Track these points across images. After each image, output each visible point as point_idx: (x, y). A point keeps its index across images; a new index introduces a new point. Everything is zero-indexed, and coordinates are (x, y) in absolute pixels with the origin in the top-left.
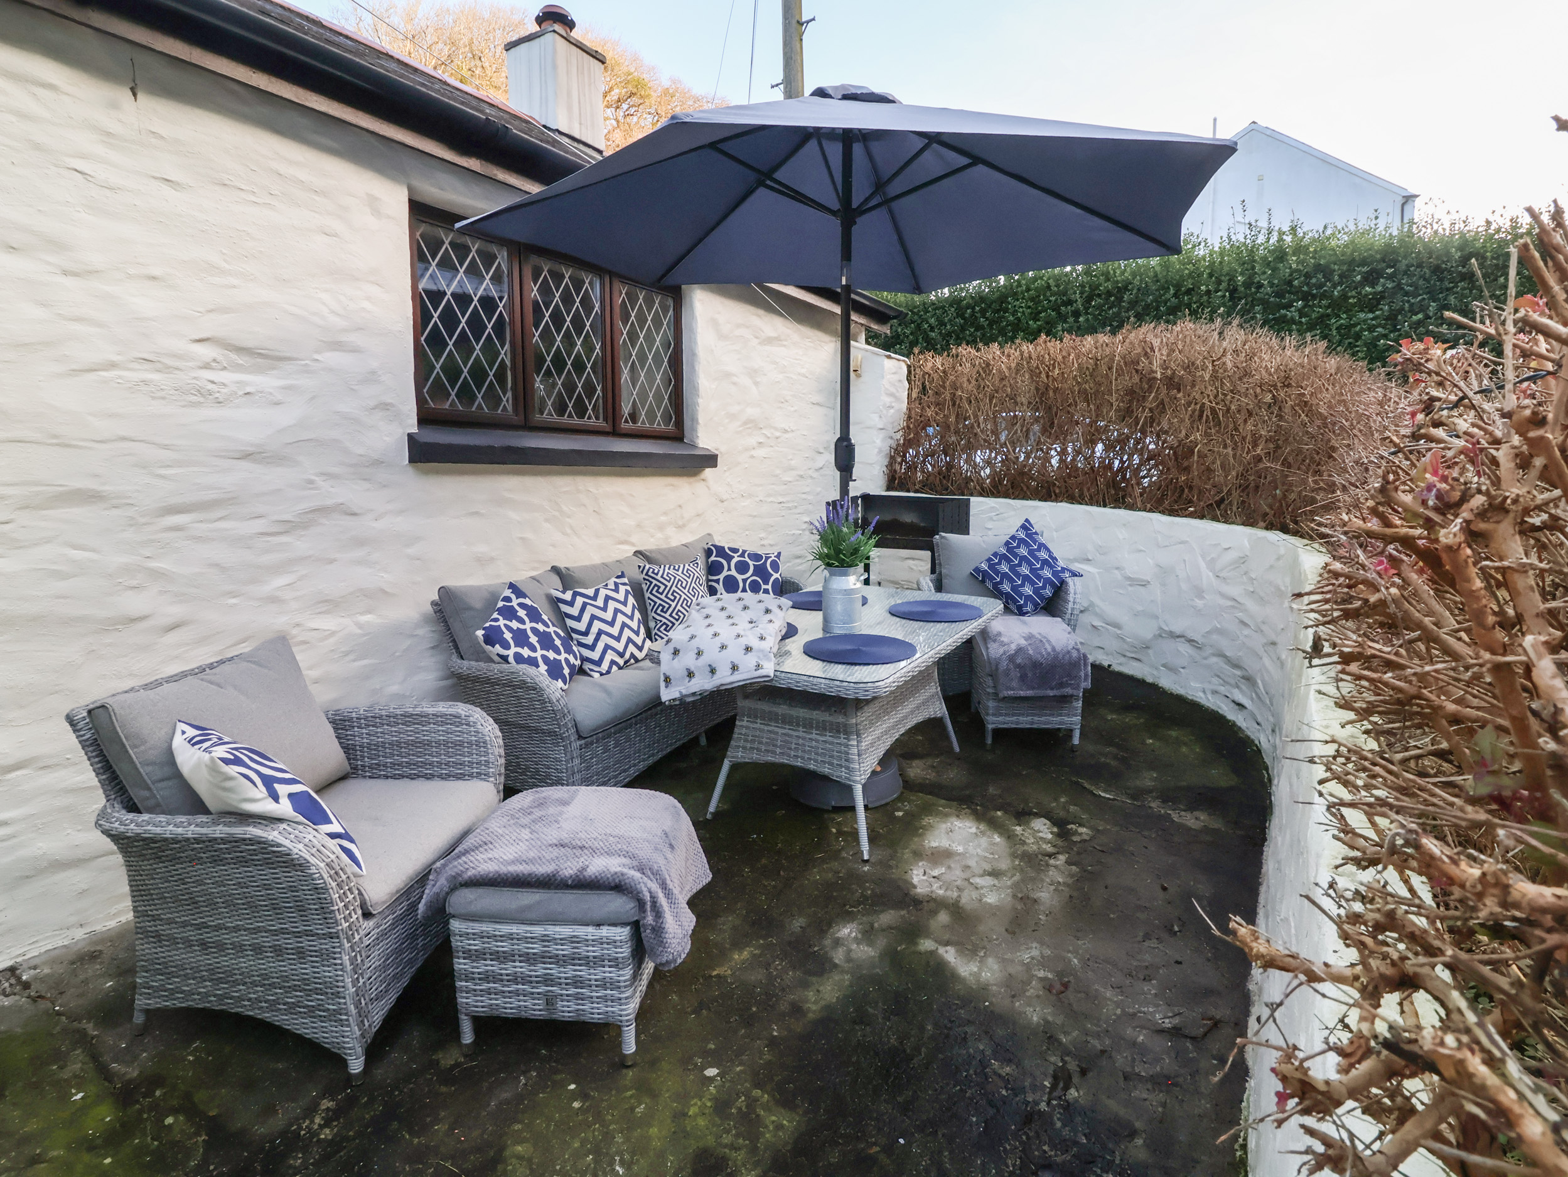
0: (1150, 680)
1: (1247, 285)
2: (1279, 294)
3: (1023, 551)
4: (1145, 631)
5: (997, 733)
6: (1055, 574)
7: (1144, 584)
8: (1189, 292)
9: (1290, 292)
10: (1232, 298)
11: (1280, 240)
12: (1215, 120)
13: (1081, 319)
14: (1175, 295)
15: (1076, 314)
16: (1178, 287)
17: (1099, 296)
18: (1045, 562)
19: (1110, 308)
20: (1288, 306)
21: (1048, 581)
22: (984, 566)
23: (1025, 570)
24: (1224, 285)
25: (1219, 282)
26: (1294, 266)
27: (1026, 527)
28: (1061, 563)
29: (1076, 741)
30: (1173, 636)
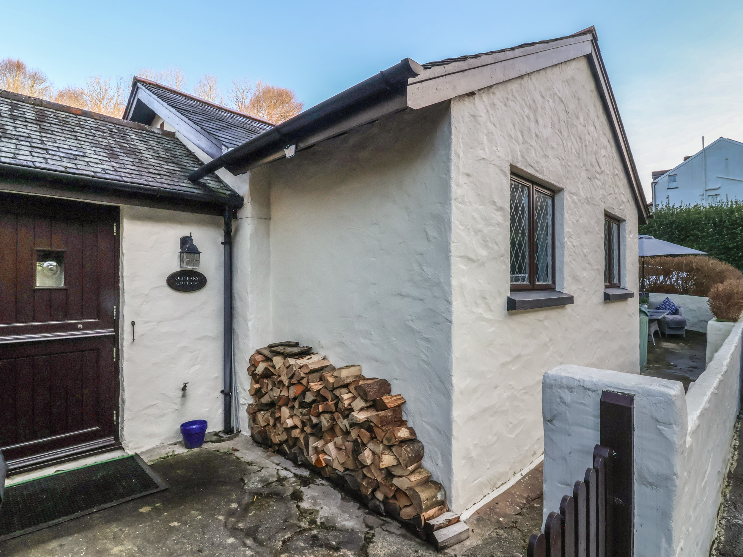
0: (697, 331)
1: (720, 221)
2: (731, 225)
3: (667, 303)
4: (696, 320)
5: (668, 334)
6: (675, 308)
7: (695, 311)
8: (697, 224)
9: (736, 224)
10: (714, 226)
11: (732, 205)
12: (703, 137)
13: (657, 233)
14: (693, 225)
15: (655, 231)
16: (693, 222)
17: (664, 225)
18: (673, 305)
19: (668, 229)
20: (736, 229)
21: (674, 309)
22: (659, 306)
23: (668, 307)
24: (711, 222)
25: (709, 220)
26: (737, 216)
27: (667, 298)
28: (676, 306)
29: (684, 336)
30: (702, 321)
